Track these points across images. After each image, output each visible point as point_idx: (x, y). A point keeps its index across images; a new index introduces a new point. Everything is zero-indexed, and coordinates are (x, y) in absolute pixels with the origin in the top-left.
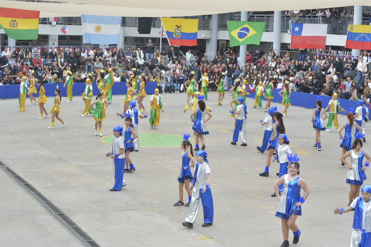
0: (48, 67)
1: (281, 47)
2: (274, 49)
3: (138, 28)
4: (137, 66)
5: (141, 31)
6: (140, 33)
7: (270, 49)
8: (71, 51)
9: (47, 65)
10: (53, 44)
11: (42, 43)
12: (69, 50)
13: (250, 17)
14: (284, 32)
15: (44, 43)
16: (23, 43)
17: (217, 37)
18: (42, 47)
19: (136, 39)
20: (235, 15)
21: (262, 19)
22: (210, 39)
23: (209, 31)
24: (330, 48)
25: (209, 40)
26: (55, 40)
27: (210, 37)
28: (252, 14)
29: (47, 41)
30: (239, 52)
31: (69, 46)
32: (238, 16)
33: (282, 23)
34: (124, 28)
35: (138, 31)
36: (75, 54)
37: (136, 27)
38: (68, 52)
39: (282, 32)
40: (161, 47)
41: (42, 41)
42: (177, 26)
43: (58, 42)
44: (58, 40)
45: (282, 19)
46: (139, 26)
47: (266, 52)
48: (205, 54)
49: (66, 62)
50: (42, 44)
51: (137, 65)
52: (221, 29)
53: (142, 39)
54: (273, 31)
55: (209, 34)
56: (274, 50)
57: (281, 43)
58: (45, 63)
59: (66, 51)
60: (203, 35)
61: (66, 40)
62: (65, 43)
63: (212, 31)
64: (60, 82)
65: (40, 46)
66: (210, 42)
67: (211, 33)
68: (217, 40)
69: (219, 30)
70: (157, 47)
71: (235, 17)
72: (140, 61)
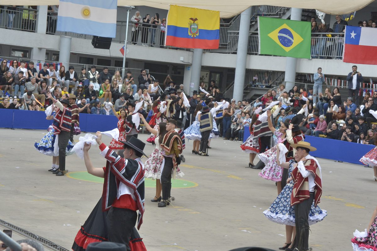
1: (296, 78)
2: (285, 80)
4: (92, 92)
6: (96, 47)
7: (279, 81)
13: (251, 35)
17: (201, 62)
20: (231, 31)
22: (191, 65)
23: (190, 53)
24: (371, 81)
27: (190, 62)
28: (255, 31)
30: (234, 83)
32: (234, 33)
34: (71, 39)
35: (93, 44)
40: (123, 70)
42: (192, 19)
46: (94, 37)
47: (272, 85)
48: (181, 85)
52: (207, 51)
55: (191, 57)
56: (286, 82)
57: (296, 73)
60: (182, 59)
63: (195, 52)
66: (191, 69)
67: (193, 57)
68: (201, 67)
69: (205, 53)
70: (118, 69)
71: (229, 34)
72: (96, 86)
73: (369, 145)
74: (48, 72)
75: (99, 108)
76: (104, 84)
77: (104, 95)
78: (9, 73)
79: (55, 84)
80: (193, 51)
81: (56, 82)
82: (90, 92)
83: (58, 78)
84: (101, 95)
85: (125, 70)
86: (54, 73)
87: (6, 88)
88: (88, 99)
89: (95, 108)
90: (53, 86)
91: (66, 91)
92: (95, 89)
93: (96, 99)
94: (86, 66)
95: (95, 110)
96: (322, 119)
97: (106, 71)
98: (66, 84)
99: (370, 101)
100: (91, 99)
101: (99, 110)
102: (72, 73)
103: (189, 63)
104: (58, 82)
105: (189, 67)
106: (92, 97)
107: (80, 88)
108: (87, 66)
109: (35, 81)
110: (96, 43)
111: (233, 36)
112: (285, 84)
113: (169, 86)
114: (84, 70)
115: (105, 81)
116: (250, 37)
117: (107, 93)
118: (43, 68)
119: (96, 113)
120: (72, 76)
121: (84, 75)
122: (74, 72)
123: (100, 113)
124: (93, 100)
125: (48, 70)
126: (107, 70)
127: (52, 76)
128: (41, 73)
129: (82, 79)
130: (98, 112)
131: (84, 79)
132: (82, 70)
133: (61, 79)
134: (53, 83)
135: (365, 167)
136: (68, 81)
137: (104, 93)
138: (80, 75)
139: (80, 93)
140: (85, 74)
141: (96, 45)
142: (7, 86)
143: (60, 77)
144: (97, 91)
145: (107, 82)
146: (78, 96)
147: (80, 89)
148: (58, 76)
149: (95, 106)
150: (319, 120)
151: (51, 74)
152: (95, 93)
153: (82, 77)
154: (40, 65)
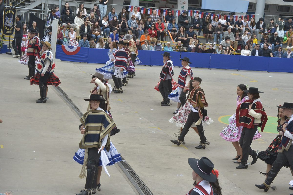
0: (173, 33)
4: (277, 39)
8: (200, 17)
9: (172, 31)
10: (183, 7)
11: (170, 5)
12: (198, 15)
15: (172, 6)
16: (148, 4)
18: (168, 9)
26: (184, 3)
29: (176, 4)
31: (199, 11)
36: (204, 20)
38: (197, 18)
41: (171, 3)
43: (188, 5)
44: (188, 3)
49: (193, 28)
50: (171, 7)
51: (276, 37)
58: (170, 29)
59: (195, 17)
61: (198, 4)
62: (197, 7)
64: (184, 51)
65: (166, 9)
72: (281, 33)
74: (243, 23)
75: (281, 52)
76: (288, 31)
77: (288, 40)
78: (211, 24)
79: (247, 33)
81: (248, 31)
82: (275, 39)
83: (250, 28)
84: (285, 41)
86: (247, 24)
87: (208, 36)
88: (273, 44)
89: (277, 52)
90: (245, 34)
92: (280, 36)
93: (279, 44)
94: (274, 17)
95: (277, 54)
97: (291, 21)
98: (256, 32)
100: (275, 45)
101: (280, 53)
102: (261, 23)
104: (250, 31)
106: (277, 43)
107: (267, 35)
109: (231, 30)
114: (273, 20)
115: (289, 30)
117: (290, 39)
118: (238, 19)
119: (278, 56)
120: (261, 26)
121: (272, 25)
122: (263, 22)
123: (281, 57)
124: (277, 45)
125: (243, 21)
126: (291, 19)
127: (246, 26)
128: (237, 24)
129: (270, 27)
130: (280, 56)
131: (272, 28)
132: (271, 20)
133: (253, 28)
134: (245, 32)
136: (258, 29)
137: (288, 39)
138: (268, 24)
139: (266, 39)
140: (273, 23)
142: (209, 34)
143: (251, 26)
144: (281, 37)
145: (291, 30)
146: (265, 41)
148: (249, 26)
149: (277, 50)
151: (245, 24)
152: (280, 40)
153: (271, 26)
154: (236, 17)
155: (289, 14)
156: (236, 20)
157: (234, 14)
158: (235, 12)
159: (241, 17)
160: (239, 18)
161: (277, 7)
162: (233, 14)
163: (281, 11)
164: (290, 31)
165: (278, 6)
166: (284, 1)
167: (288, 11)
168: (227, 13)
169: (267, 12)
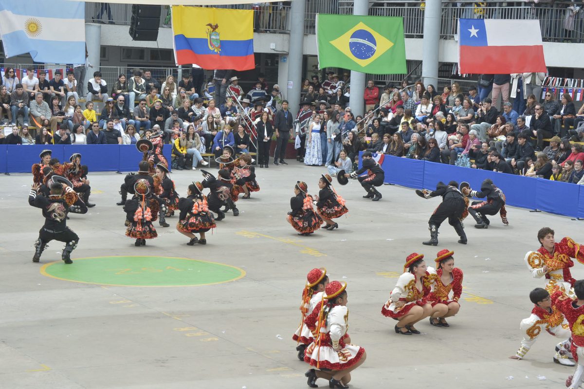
1: (440, 71)
2: (423, 76)
3: (129, 27)
5: (136, 34)
6: (135, 38)
7: (415, 76)
13: (373, 6)
14: (446, 39)
17: (302, 50)
19: (127, 53)
20: (343, 1)
21: (399, 9)
22: (287, 54)
23: (286, 36)
25: (284, 56)
27: (286, 50)
30: (350, 81)
32: (348, 4)
33: (442, 19)
34: (100, 27)
35: (131, 34)
37: (126, 24)
39: (441, 37)
42: (210, 25)
45: (443, 9)
46: (133, 24)
48: (276, 86)
52: (310, 33)
53: (141, 51)
54: (422, 37)
55: (286, 43)
56: (423, 78)
57: (439, 62)
60: (273, 46)
63: (292, 35)
66: (288, 61)
67: (289, 41)
68: (302, 57)
69: (307, 35)
70: (171, 70)
71: (341, 6)
73: (538, 176)
76: (149, 95)
79: (72, 102)
80: (289, 34)
81: (73, 99)
85: (183, 70)
91: (92, 108)
96: (473, 136)
97: (149, 75)
99: (538, 110)
103: (284, 51)
105: (285, 58)
107: (111, 103)
108: (122, 69)
110: (136, 32)
111: (347, 8)
112: (423, 81)
113: (255, 89)
114: (123, 77)
116: (371, 9)
118: (54, 77)
121: (122, 85)
135: (530, 211)
139: (110, 111)
141: (135, 35)
145: (154, 93)
146: (108, 116)
147: (111, 105)
150: (469, 137)
154: (50, 72)
155: (143, 62)
156: (50, 77)
157: (44, 66)
158: (44, 63)
159: (59, 72)
160: (56, 74)
161: (122, 50)
162: (41, 66)
163: (129, 57)
164: (152, 93)
165: (124, 49)
166: (135, 40)
167: (142, 57)
168: (37, 65)
169: (105, 60)
